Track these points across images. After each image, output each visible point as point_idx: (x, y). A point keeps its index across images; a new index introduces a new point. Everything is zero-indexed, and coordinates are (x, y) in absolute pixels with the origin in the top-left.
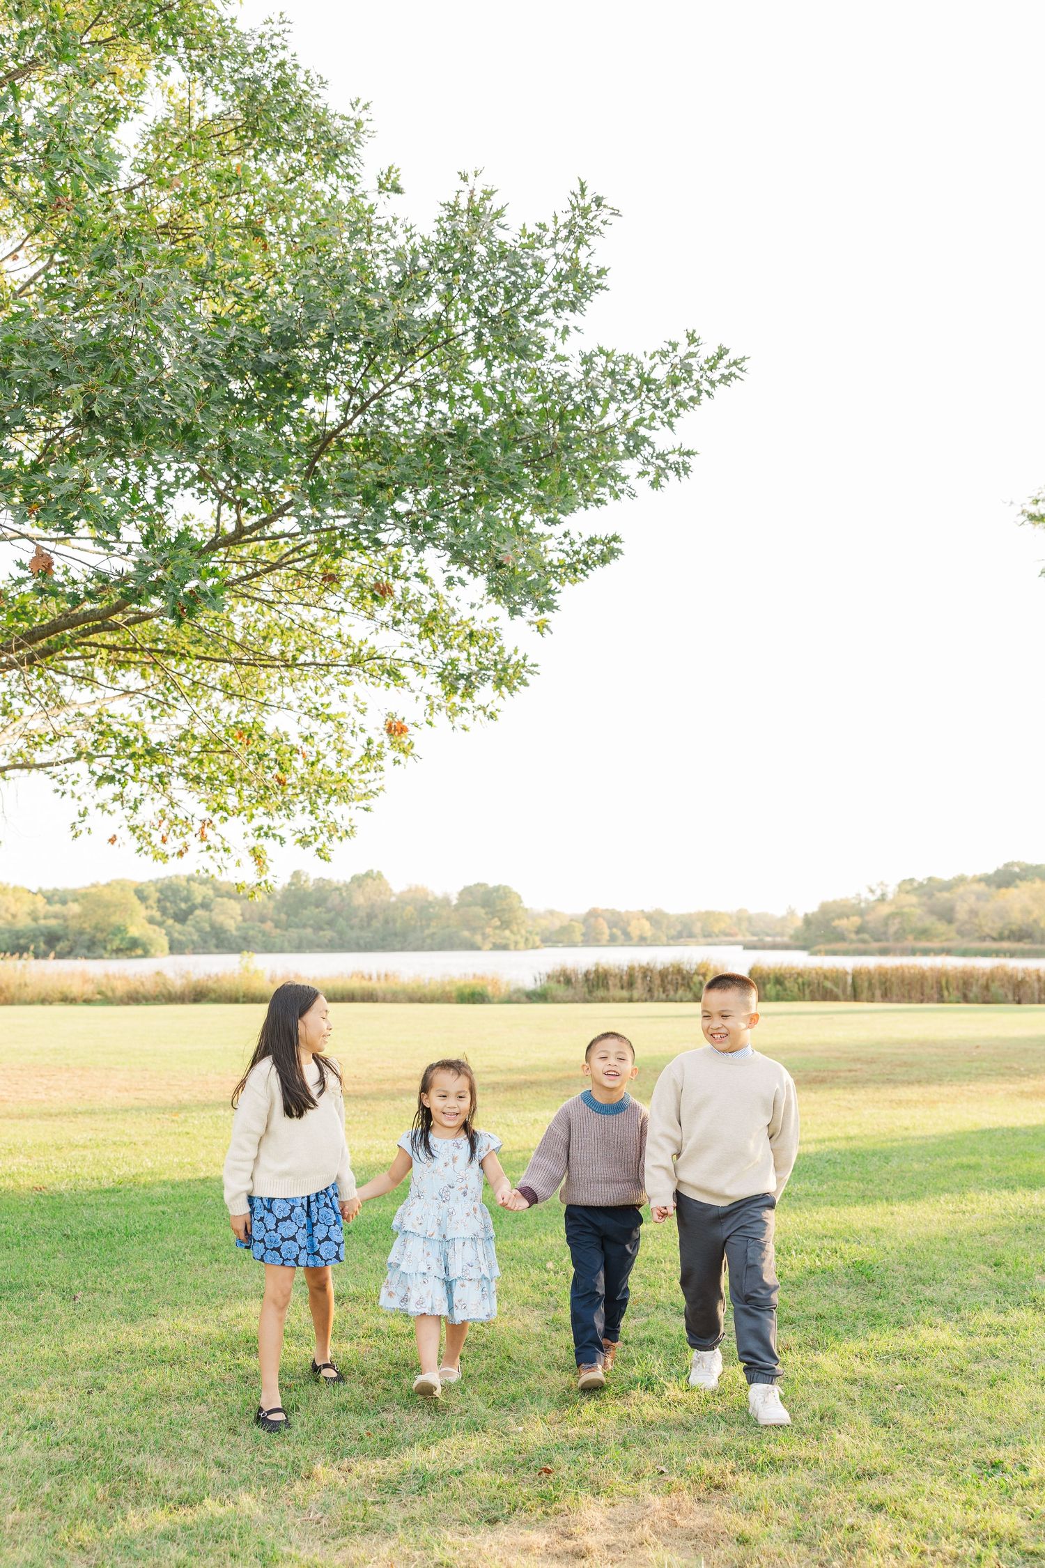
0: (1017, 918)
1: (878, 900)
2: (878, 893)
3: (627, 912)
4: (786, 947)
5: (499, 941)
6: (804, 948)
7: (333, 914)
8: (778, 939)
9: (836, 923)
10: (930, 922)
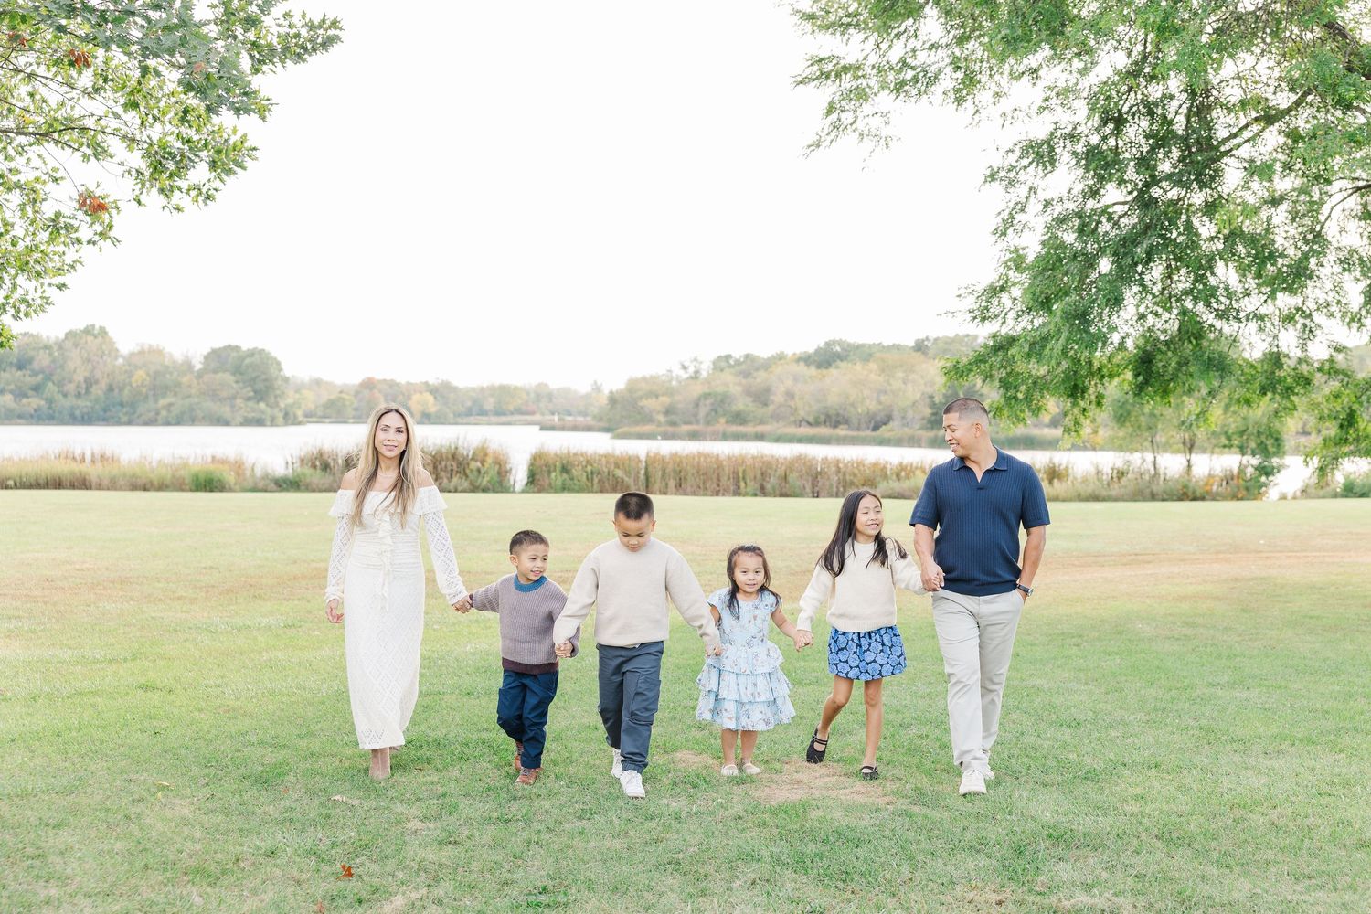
0: (833, 400)
1: (691, 378)
2: (691, 370)
3: (408, 383)
4: (589, 429)
5: (251, 415)
6: (607, 430)
7: (41, 376)
8: (580, 419)
9: (644, 402)
10: (742, 404)
